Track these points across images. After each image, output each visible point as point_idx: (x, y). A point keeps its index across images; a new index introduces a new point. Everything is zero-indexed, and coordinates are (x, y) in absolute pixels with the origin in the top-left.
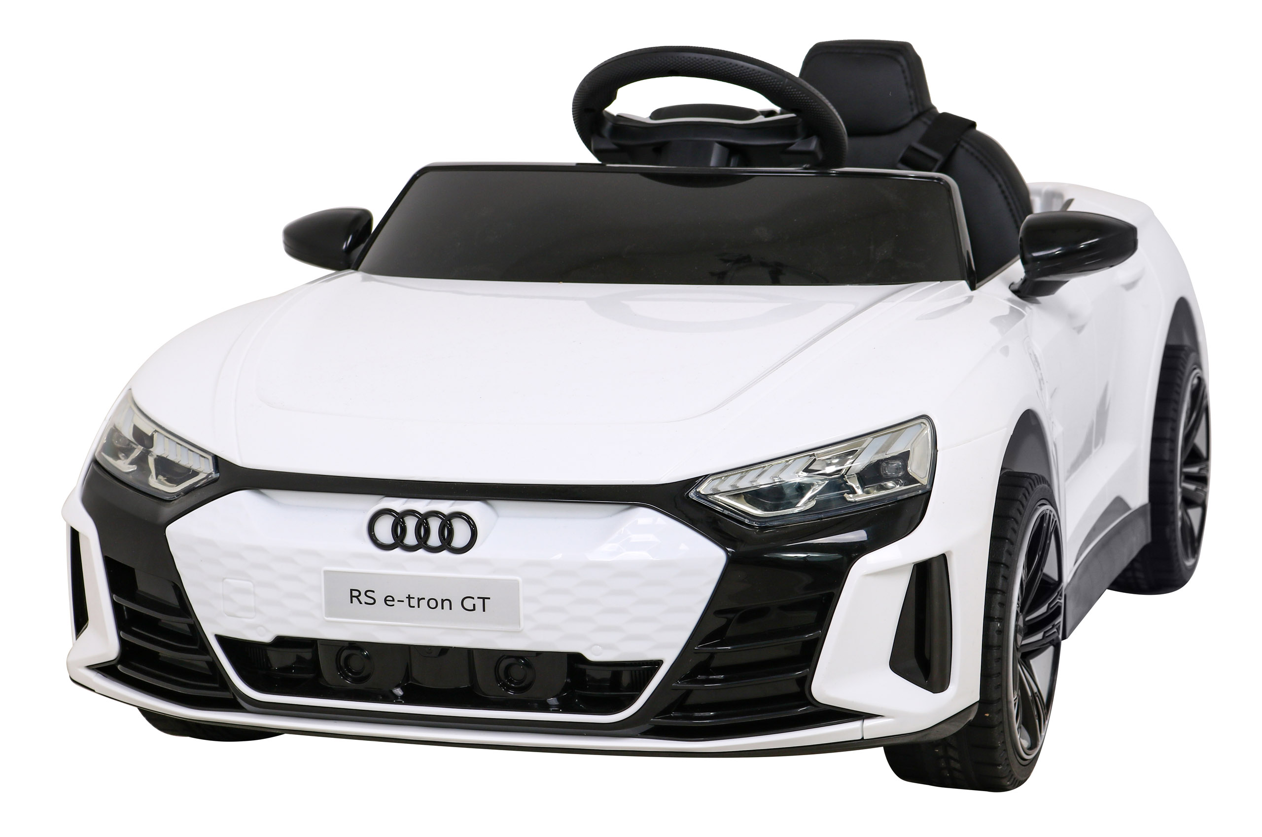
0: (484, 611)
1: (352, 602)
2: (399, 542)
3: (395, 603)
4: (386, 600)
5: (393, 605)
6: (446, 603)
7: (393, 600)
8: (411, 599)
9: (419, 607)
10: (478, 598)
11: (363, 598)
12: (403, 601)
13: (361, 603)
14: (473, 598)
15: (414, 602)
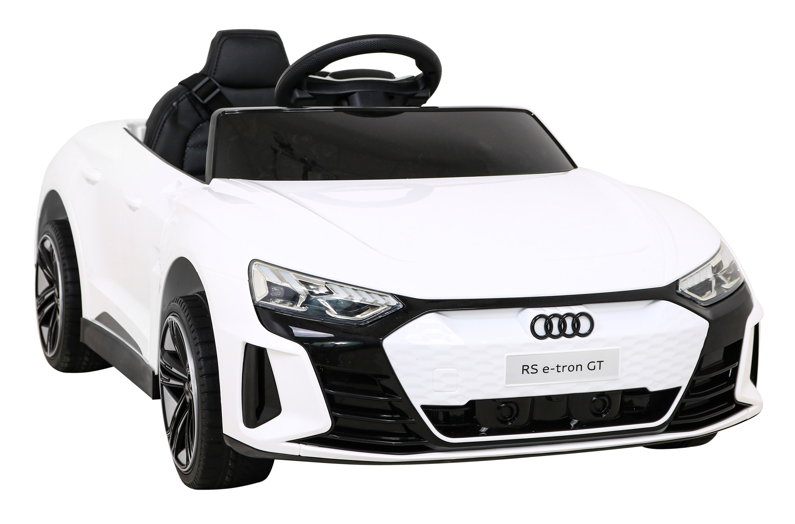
0: (600, 369)
1: (523, 373)
2: (549, 333)
3: (549, 371)
4: (544, 370)
5: (548, 372)
6: (579, 367)
7: (548, 369)
8: (559, 367)
9: (563, 371)
10: (597, 362)
11: (530, 370)
12: (554, 369)
13: (528, 373)
14: (594, 362)
15: (560, 369)
